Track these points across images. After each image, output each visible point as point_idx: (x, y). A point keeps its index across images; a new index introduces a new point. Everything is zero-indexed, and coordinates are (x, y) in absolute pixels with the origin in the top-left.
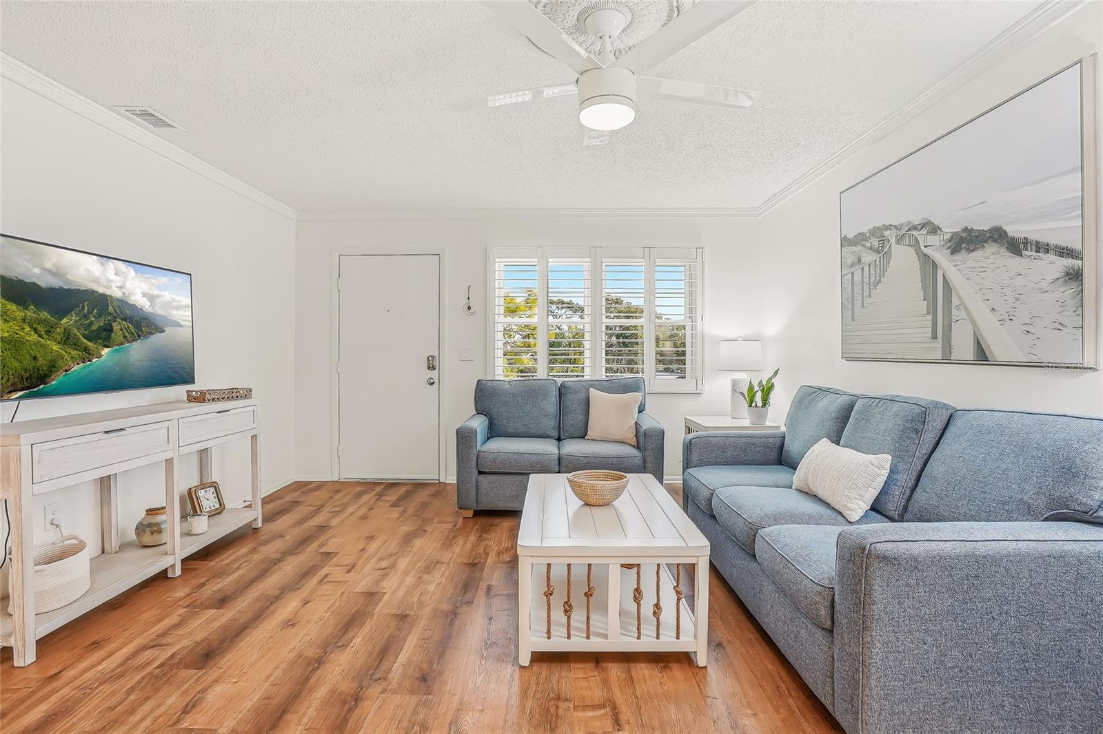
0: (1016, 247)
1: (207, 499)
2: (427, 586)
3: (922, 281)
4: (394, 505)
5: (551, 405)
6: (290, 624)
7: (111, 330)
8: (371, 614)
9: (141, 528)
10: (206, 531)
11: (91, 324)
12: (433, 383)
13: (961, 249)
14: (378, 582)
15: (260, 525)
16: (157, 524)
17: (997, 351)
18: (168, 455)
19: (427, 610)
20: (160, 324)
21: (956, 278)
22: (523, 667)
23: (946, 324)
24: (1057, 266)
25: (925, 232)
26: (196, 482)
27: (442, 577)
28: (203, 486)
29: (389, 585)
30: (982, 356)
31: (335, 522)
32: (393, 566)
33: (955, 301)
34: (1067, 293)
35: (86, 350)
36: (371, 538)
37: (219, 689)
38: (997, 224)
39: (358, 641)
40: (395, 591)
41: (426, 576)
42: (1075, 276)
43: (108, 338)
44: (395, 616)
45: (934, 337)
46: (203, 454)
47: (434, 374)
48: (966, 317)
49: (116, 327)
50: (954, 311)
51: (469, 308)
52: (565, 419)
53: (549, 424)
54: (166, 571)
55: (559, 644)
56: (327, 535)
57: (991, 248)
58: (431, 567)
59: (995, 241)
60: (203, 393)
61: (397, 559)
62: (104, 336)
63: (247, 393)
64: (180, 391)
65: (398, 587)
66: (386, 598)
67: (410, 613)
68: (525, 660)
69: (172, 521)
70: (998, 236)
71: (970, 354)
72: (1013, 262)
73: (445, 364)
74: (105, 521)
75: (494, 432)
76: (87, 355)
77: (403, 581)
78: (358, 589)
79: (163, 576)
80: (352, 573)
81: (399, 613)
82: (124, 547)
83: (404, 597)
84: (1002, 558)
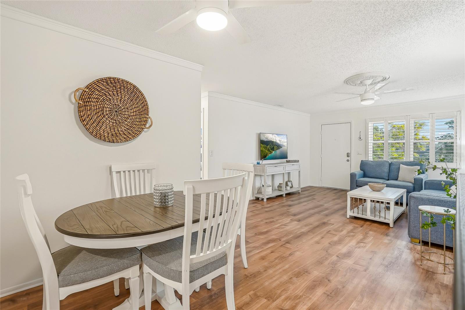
1: (289, 184)
4: (334, 193)
5: (386, 169)
6: (304, 205)
7: (274, 148)
9: (278, 187)
10: (289, 190)
11: (271, 147)
12: (349, 161)
15: (300, 192)
16: (281, 186)
18: (283, 172)
20: (281, 146)
22: (348, 218)
26: (287, 180)
28: (289, 181)
31: (317, 194)
35: (271, 152)
36: (325, 198)
37: (292, 209)
43: (274, 150)
46: (289, 173)
47: (349, 158)
49: (275, 147)
51: (360, 138)
52: (391, 173)
53: (385, 175)
54: (282, 195)
55: (356, 215)
56: (315, 196)
60: (289, 161)
62: (273, 149)
63: (298, 161)
64: (285, 160)
68: (348, 217)
69: (284, 186)
73: (353, 155)
74: (273, 184)
75: (365, 176)
76: (271, 153)
79: (281, 196)
82: (275, 190)
84: (447, 202)
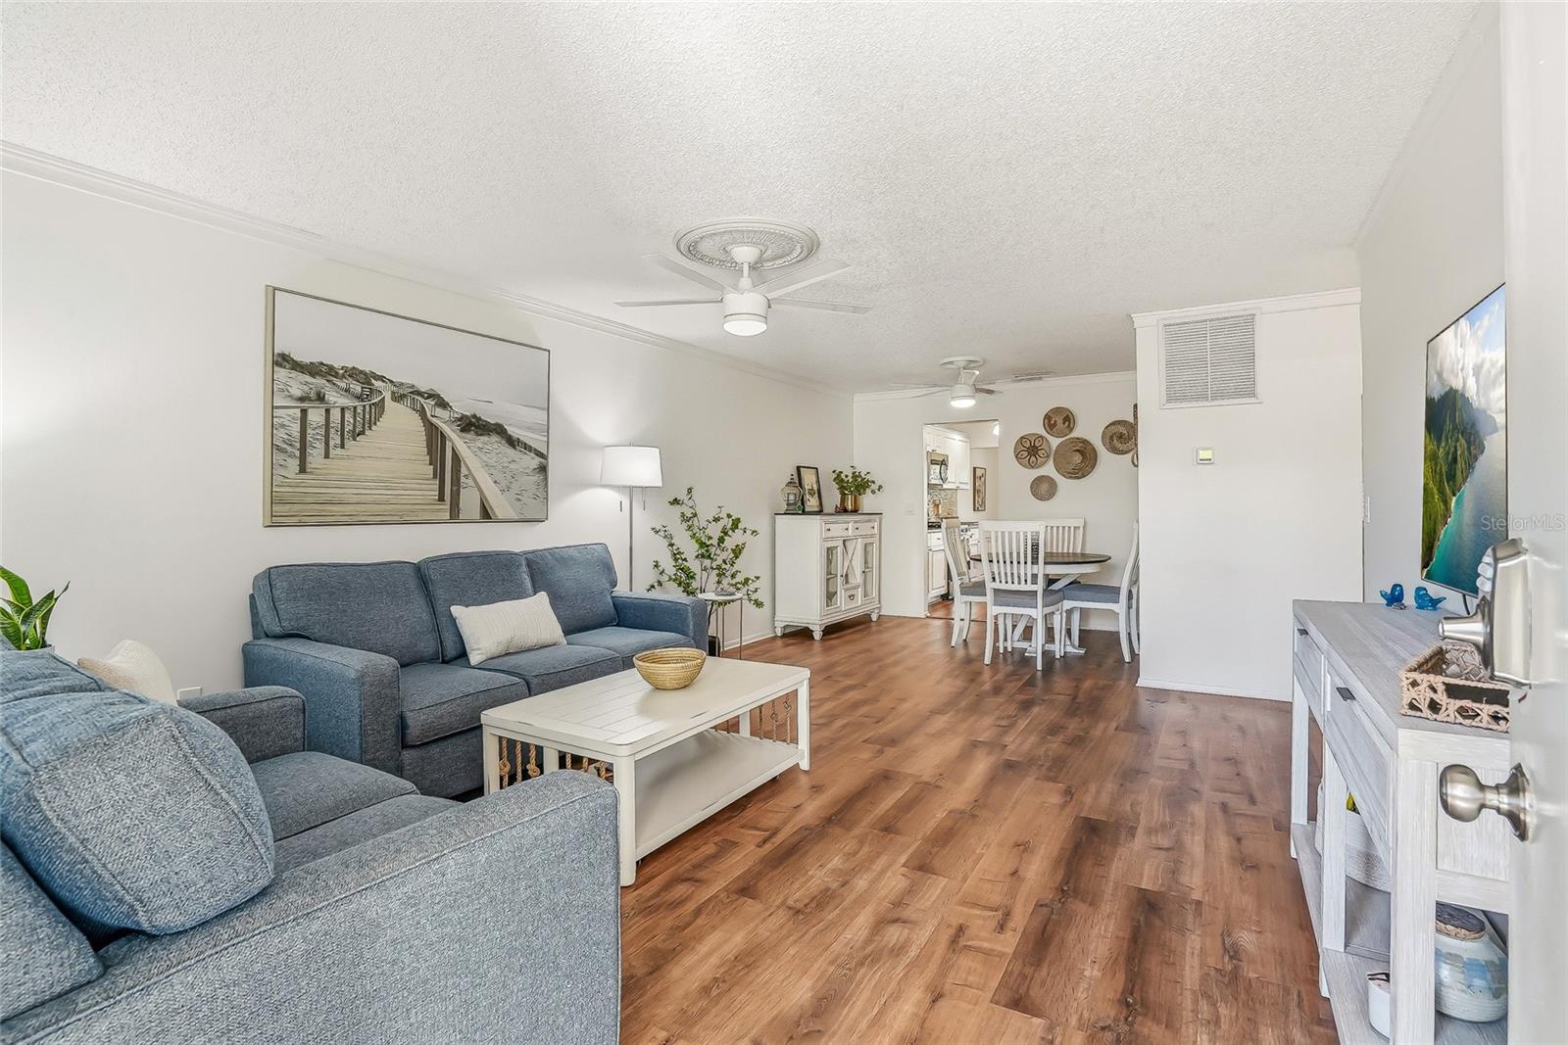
0: (512, 442)
2: (841, 867)
3: (427, 446)
8: (926, 840)
13: (470, 430)
14: (910, 891)
17: (499, 513)
19: (857, 831)
21: (464, 451)
23: (455, 488)
24: (537, 461)
25: (433, 403)
27: (812, 877)
29: (894, 881)
30: (486, 515)
32: (881, 923)
33: (464, 470)
34: (538, 478)
38: (500, 422)
39: (941, 815)
40: (889, 866)
41: (834, 886)
42: (543, 469)
44: (897, 833)
45: (441, 498)
48: (473, 485)
50: (463, 479)
57: (495, 438)
58: (813, 905)
59: (498, 433)
61: (868, 941)
65: (883, 872)
66: (903, 859)
67: (879, 833)
70: (499, 430)
71: (477, 514)
72: (510, 451)
77: (874, 882)
78: (943, 881)
80: (955, 923)
81: (892, 835)
83: (879, 855)
